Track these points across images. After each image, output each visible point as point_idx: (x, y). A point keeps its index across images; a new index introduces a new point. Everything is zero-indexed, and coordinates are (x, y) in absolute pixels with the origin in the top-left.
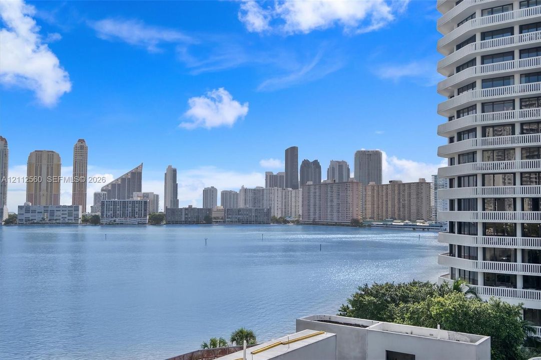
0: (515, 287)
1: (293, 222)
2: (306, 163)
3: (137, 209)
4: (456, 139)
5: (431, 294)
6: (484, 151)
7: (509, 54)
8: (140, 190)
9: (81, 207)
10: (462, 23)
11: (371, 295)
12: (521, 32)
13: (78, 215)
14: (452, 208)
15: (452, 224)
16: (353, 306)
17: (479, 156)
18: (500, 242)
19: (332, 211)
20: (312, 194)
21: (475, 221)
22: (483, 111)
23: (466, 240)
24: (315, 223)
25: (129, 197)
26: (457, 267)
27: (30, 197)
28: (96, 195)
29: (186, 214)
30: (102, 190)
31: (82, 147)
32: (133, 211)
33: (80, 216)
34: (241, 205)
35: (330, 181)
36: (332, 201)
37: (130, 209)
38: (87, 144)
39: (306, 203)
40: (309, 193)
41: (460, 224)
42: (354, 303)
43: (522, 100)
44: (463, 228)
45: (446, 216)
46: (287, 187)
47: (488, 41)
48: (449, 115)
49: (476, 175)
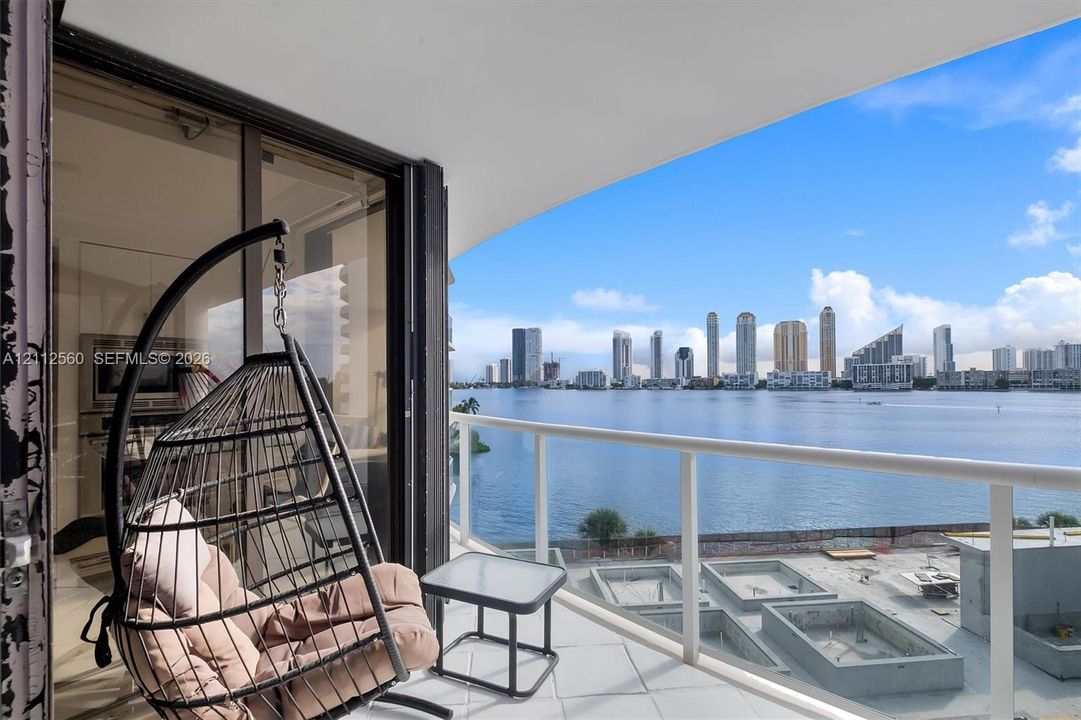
3: (897, 374)
8: (900, 352)
9: (830, 372)
13: (827, 380)
25: (886, 362)
27: (777, 365)
28: (848, 361)
29: (966, 378)
30: (854, 355)
31: (829, 315)
32: (893, 376)
33: (830, 381)
34: (1059, 366)
37: (888, 374)
38: (836, 311)
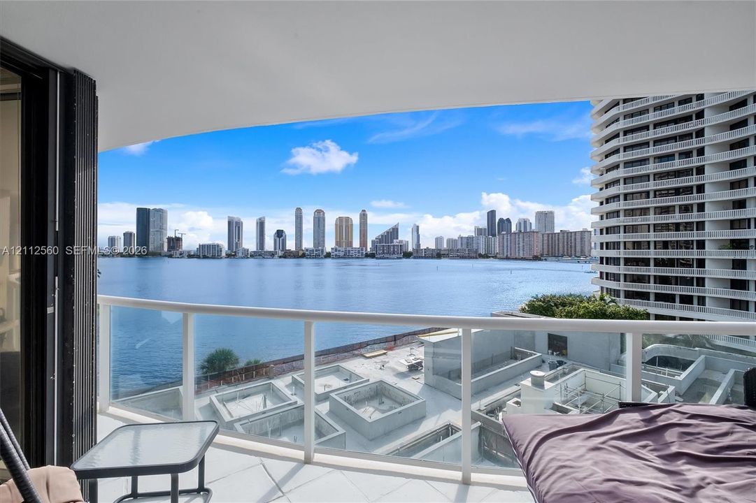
0: (649, 300)
1: (493, 257)
2: (501, 220)
3: (396, 250)
4: (604, 203)
5: (581, 302)
6: (625, 210)
7: (646, 144)
8: (397, 239)
9: (364, 248)
10: (609, 125)
11: (541, 301)
12: (655, 128)
13: (363, 253)
14: (602, 248)
15: (602, 259)
16: (529, 307)
17: (622, 214)
18: (636, 270)
19: (519, 250)
20: (505, 240)
21: (618, 256)
22: (625, 184)
23: (612, 269)
24: (507, 258)
25: (391, 243)
26: (605, 286)
27: (337, 244)
28: (373, 242)
29: (425, 252)
30: (376, 239)
31: (364, 215)
32: (394, 250)
34: (459, 247)
35: (517, 231)
36: (519, 244)
37: (392, 250)
38: (367, 213)
39: (501, 245)
40: (503, 239)
41: (607, 258)
42: (529, 306)
43: (655, 175)
44: (609, 261)
45: (597, 253)
46: (488, 235)
47: (629, 136)
48: (600, 187)
49: (619, 226)
